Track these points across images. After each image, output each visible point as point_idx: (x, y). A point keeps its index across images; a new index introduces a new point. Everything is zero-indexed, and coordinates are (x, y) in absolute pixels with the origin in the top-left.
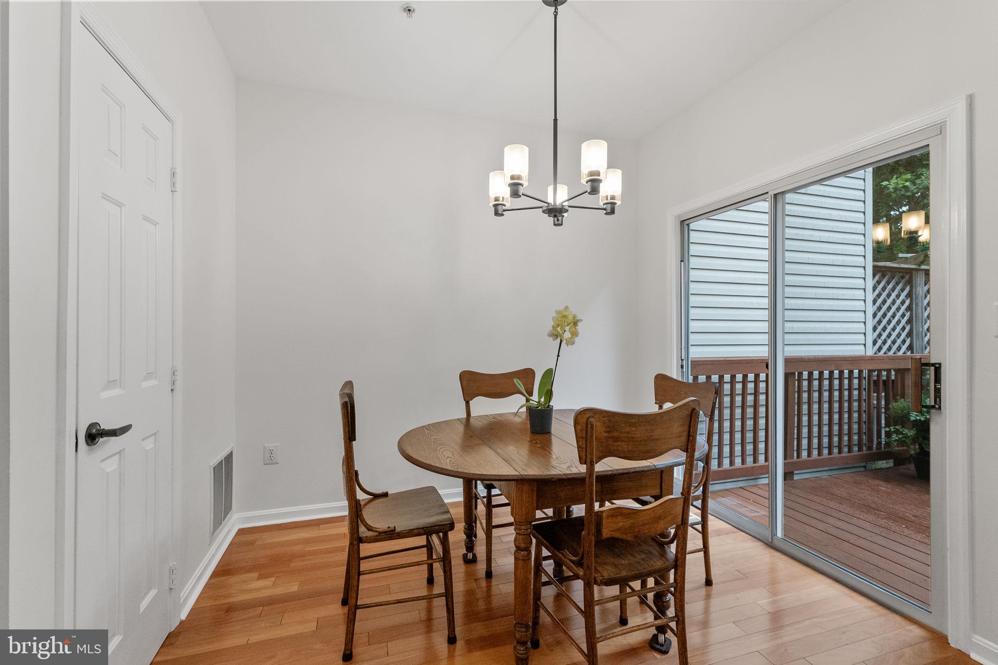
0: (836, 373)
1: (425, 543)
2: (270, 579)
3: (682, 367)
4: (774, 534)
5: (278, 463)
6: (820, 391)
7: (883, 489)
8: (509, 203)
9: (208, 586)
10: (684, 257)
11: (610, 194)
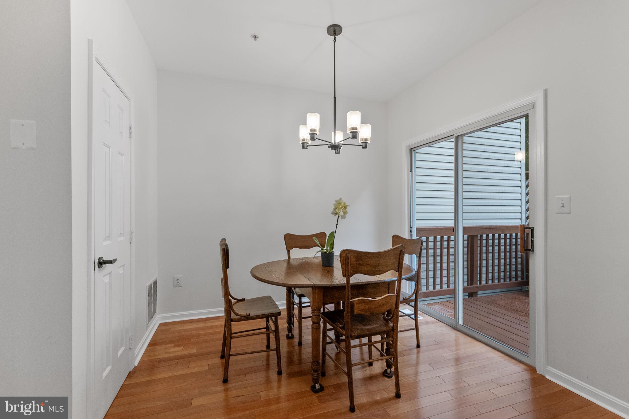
0: (502, 235)
1: (265, 327)
2: (181, 347)
3: (411, 231)
4: (457, 322)
5: (181, 287)
6: (493, 246)
7: (527, 301)
8: (310, 142)
9: (146, 351)
10: (411, 170)
11: (364, 137)
